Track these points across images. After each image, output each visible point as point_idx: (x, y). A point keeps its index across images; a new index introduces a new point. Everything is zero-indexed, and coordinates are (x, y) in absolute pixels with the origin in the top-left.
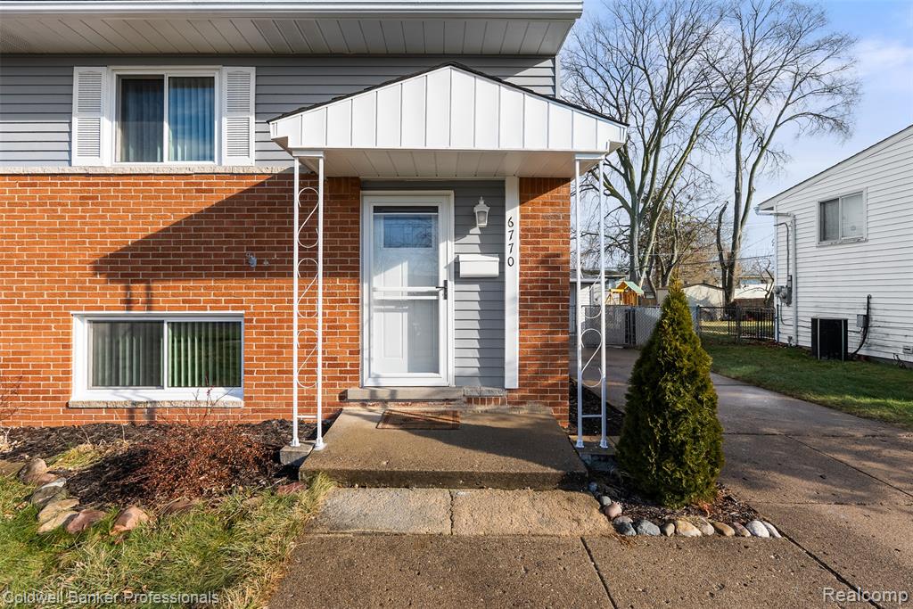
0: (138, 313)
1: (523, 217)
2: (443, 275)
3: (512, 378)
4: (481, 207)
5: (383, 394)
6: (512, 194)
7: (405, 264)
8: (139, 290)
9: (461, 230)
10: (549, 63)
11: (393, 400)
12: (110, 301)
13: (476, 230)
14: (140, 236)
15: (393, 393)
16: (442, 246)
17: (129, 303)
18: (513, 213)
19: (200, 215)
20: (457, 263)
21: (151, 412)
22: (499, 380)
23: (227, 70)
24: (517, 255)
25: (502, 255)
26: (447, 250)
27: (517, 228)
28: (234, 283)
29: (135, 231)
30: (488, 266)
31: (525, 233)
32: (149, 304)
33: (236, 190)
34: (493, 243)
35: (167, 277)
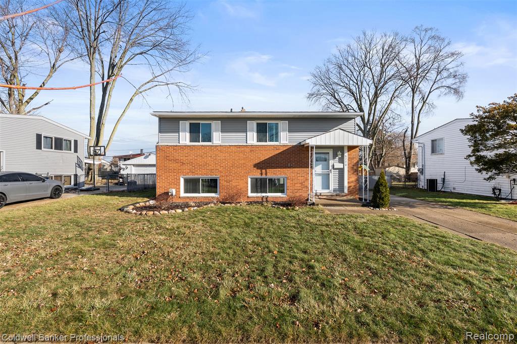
0: (264, 176)
1: (348, 155)
2: (330, 168)
3: (346, 191)
4: (339, 153)
5: (319, 194)
6: (346, 150)
7: (321, 165)
8: (264, 171)
9: (334, 158)
10: (354, 120)
11: (320, 195)
12: (257, 174)
13: (337, 158)
14: (264, 159)
15: (321, 194)
16: (330, 161)
17: (262, 174)
18: (346, 154)
19: (277, 154)
20: (333, 165)
21: (267, 198)
22: (343, 191)
24: (347, 163)
25: (343, 163)
26: (331, 162)
27: (347, 157)
28: (284, 169)
29: (263, 159)
30: (341, 166)
31: (349, 158)
32: (266, 174)
33: (285, 149)
34: (341, 161)
35: (270, 168)
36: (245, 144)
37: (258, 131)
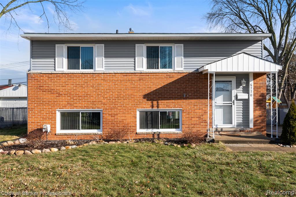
0: (155, 109)
1: (254, 83)
2: (233, 99)
3: (251, 125)
4: (244, 81)
5: (219, 130)
6: (251, 77)
7: (222, 96)
8: (155, 103)
9: (237, 87)
10: (260, 42)
11: (222, 131)
12: (147, 107)
13: (241, 87)
14: (155, 89)
15: (222, 129)
16: (233, 91)
17: (152, 107)
18: (252, 83)
19: (170, 83)
20: (237, 96)
21: (158, 135)
22: (248, 126)
23: (176, 45)
24: (252, 93)
25: (248, 93)
26: (234, 92)
27: (253, 86)
28: (179, 101)
29: (154, 88)
30: (245, 96)
31: (255, 87)
32: (158, 107)
33: (180, 77)
34: (246, 90)
35: (162, 100)
36: (133, 71)
37: (148, 56)
